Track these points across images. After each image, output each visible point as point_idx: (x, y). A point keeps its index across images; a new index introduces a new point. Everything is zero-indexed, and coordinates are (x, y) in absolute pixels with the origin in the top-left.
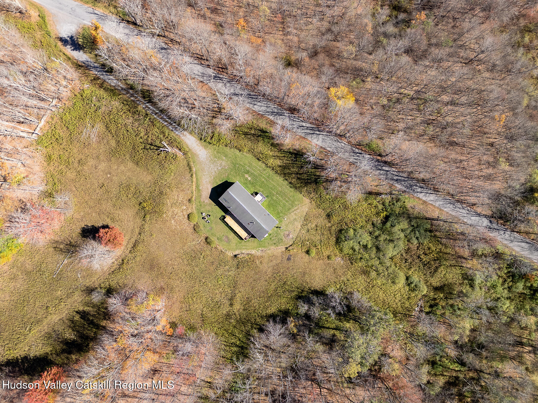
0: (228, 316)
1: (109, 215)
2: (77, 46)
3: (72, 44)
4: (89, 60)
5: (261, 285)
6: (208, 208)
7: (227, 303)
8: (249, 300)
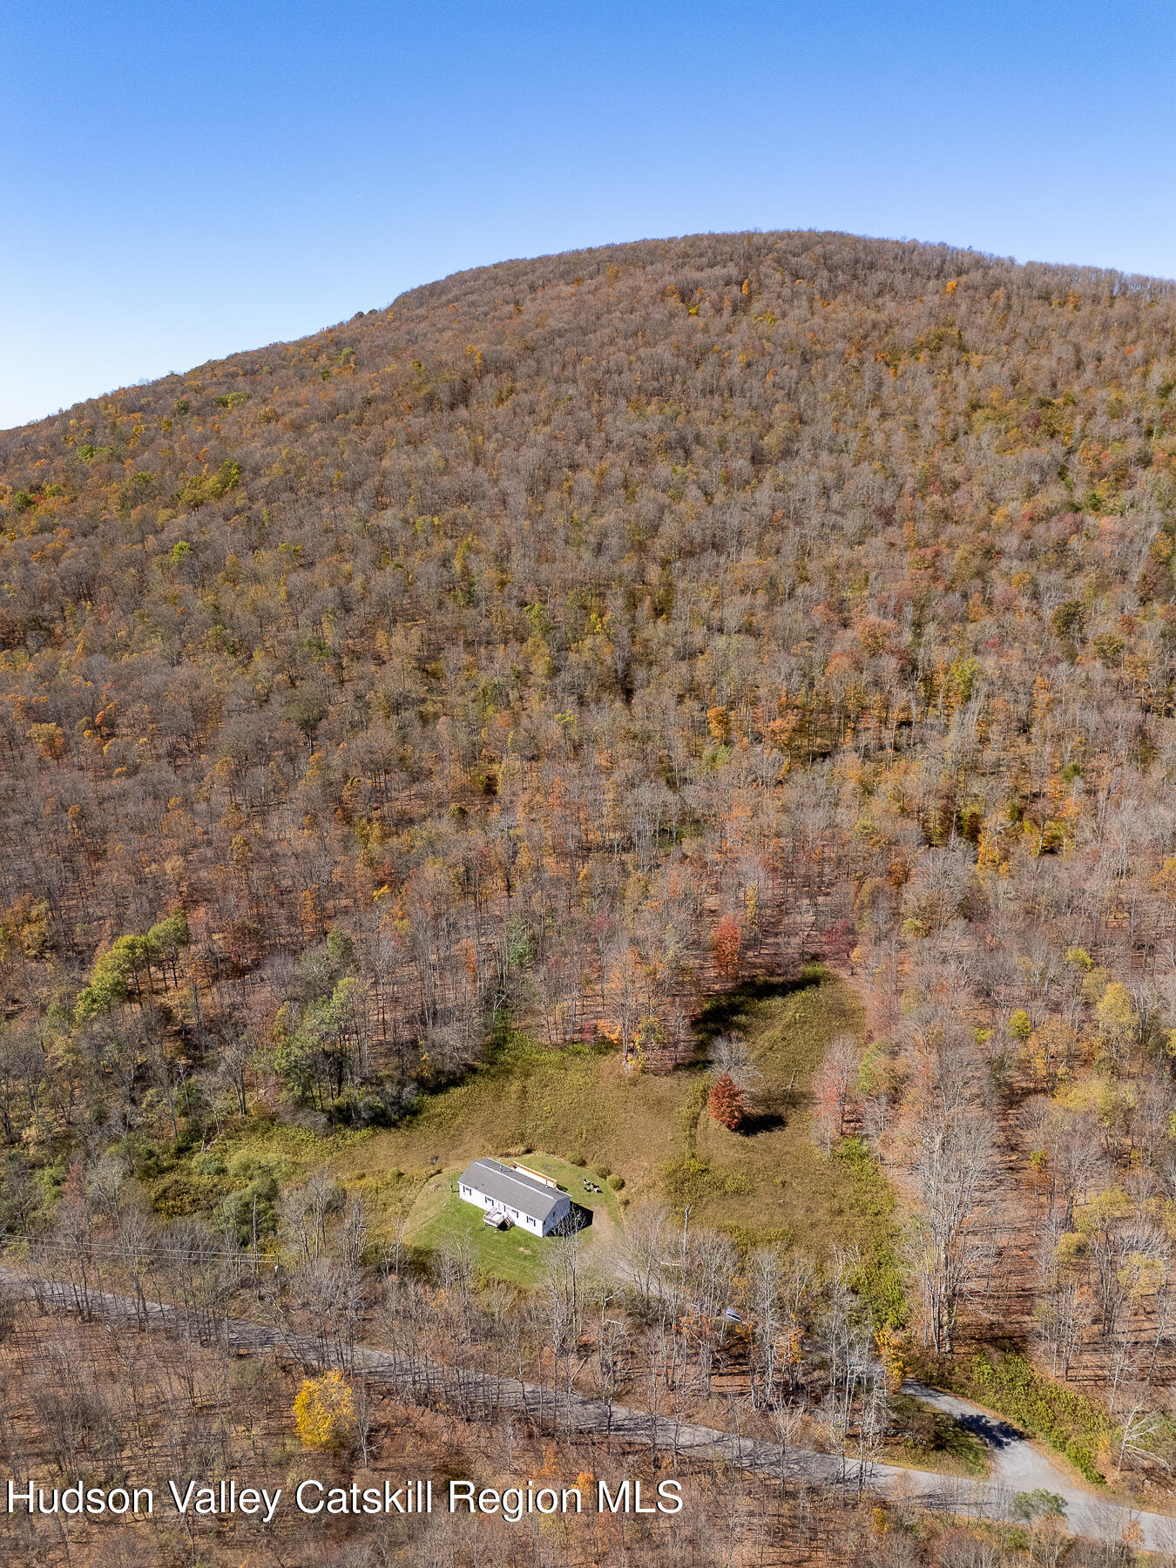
0: (527, 1075)
1: (753, 1149)
2: (973, 1425)
3: (991, 1429)
4: (931, 1400)
5: (478, 1119)
6: (593, 1200)
7: (530, 1088)
8: (497, 1098)
